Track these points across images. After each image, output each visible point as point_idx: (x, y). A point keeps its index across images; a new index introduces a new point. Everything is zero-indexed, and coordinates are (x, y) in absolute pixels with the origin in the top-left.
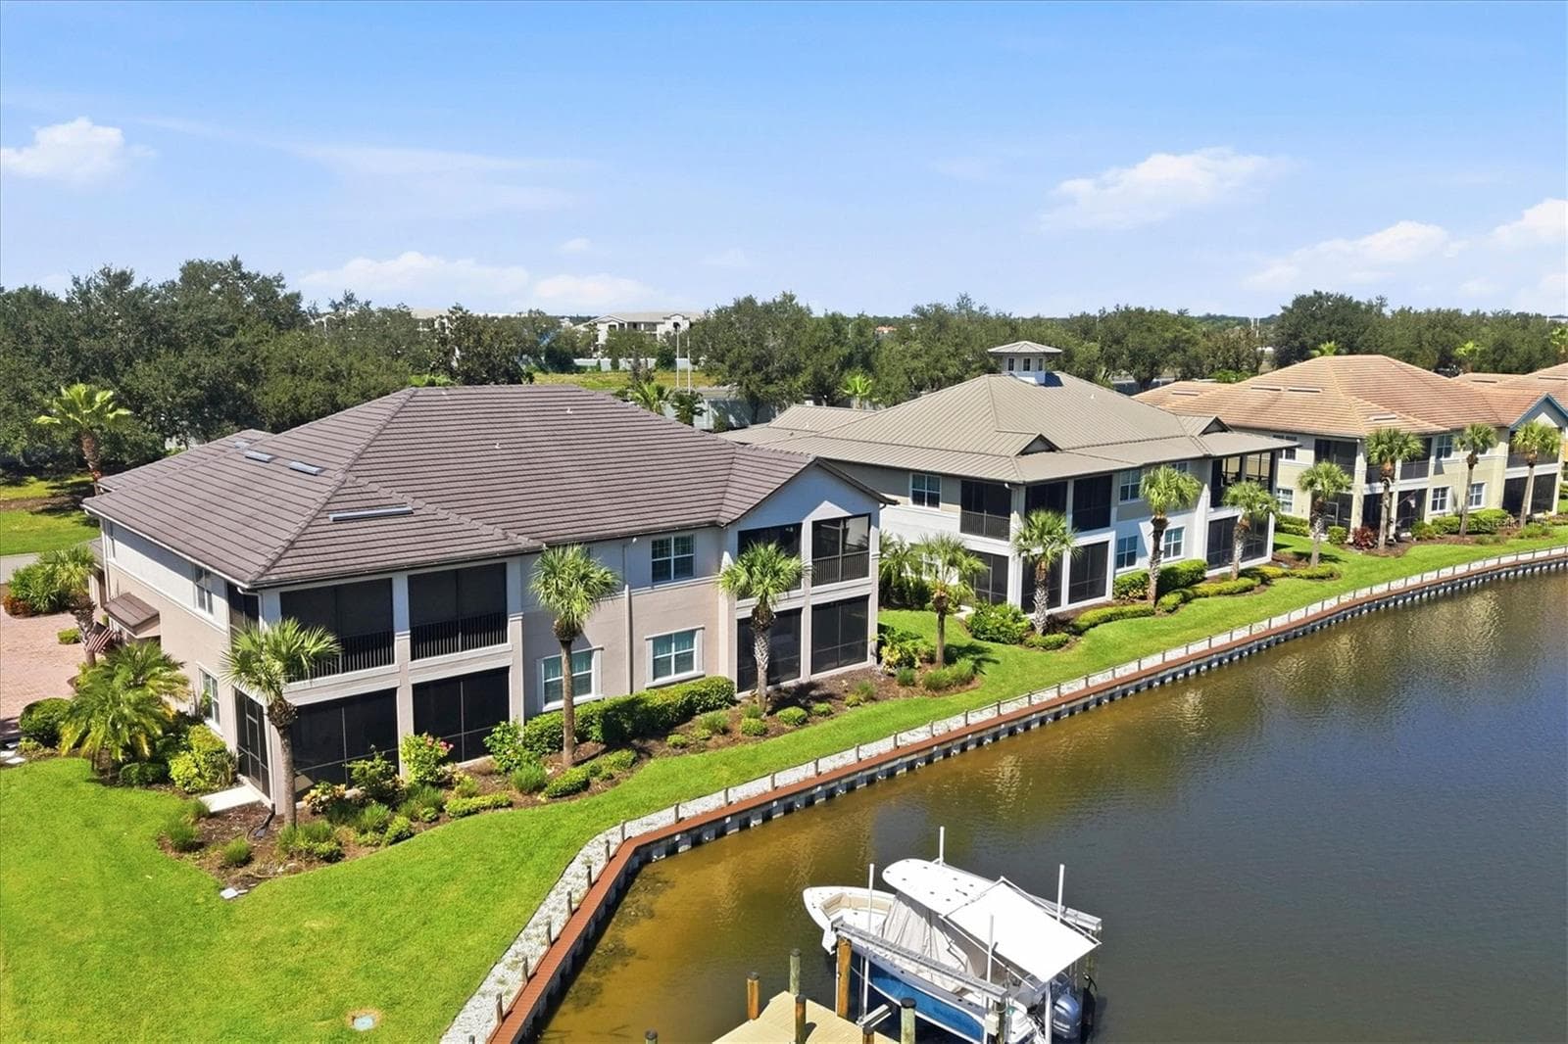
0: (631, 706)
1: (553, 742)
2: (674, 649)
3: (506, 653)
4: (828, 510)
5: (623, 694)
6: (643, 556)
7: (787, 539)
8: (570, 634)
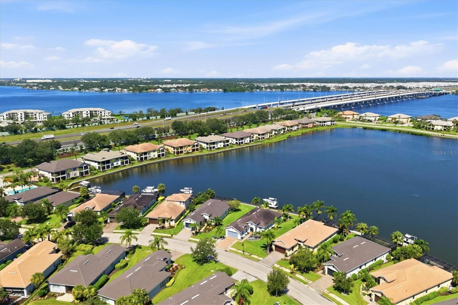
0: (73, 178)
1: (68, 179)
2: (75, 174)
3: (65, 175)
4: (85, 165)
5: (72, 177)
6: (73, 169)
7: (82, 168)
8: (69, 174)
